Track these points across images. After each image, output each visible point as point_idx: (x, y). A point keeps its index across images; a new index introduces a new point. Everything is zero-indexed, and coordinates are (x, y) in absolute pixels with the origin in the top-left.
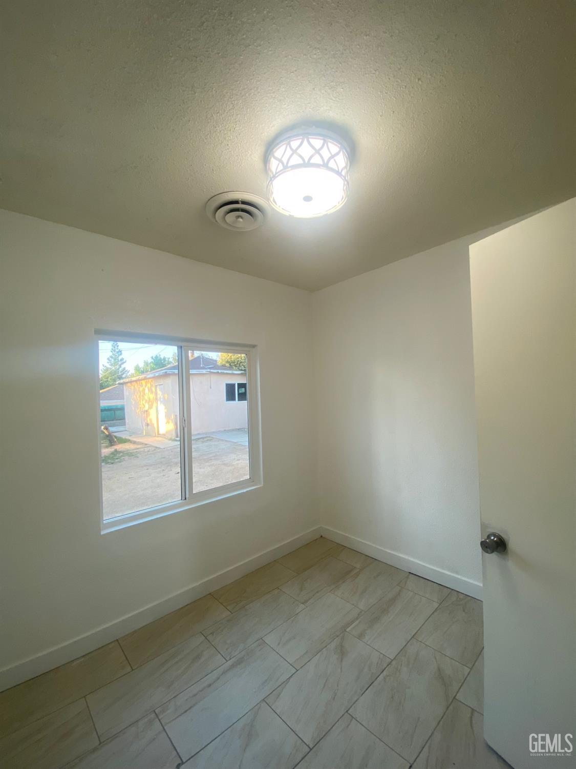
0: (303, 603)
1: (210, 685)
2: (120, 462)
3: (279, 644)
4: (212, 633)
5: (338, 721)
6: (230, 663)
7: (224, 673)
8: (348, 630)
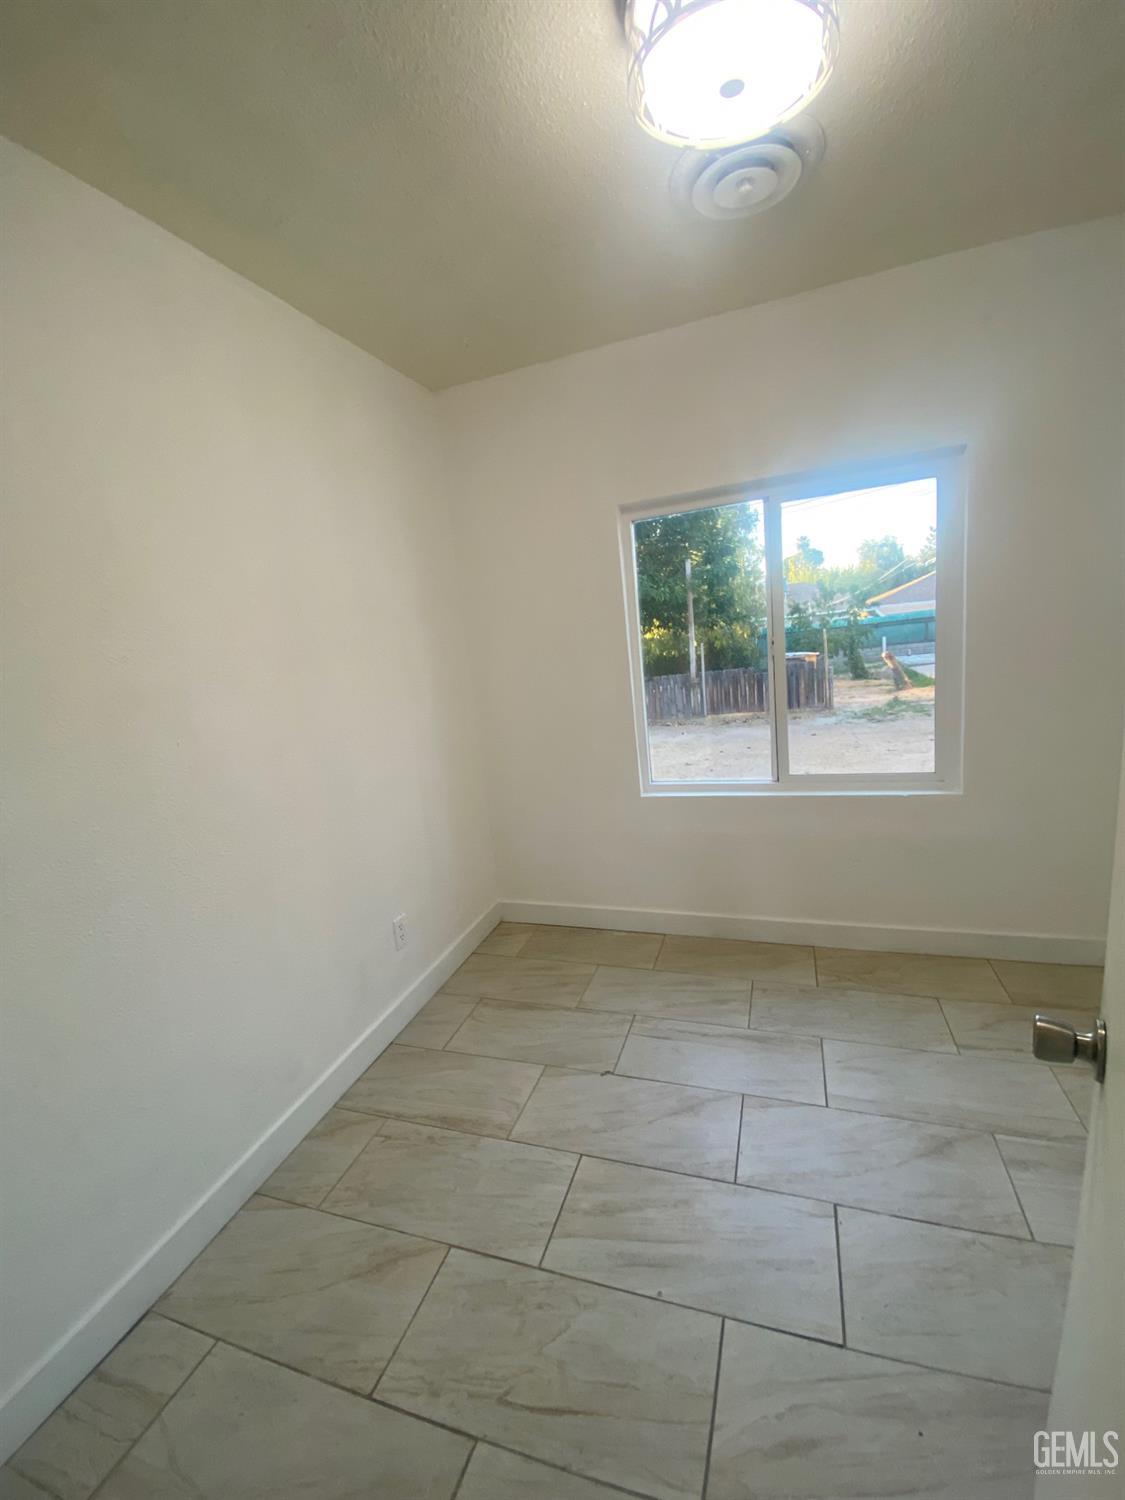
0: (957, 1046)
1: (705, 1035)
2: (892, 720)
3: (839, 1062)
4: (765, 991)
5: (808, 1198)
6: (750, 1032)
7: (732, 1036)
8: (998, 1137)
